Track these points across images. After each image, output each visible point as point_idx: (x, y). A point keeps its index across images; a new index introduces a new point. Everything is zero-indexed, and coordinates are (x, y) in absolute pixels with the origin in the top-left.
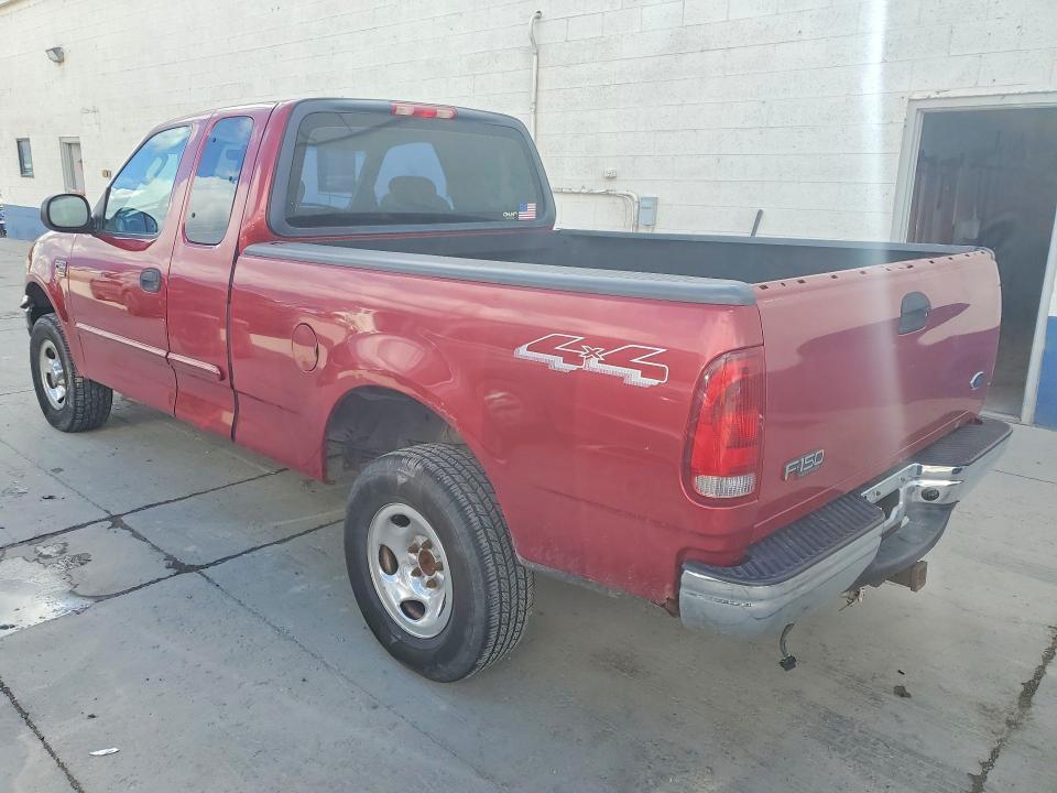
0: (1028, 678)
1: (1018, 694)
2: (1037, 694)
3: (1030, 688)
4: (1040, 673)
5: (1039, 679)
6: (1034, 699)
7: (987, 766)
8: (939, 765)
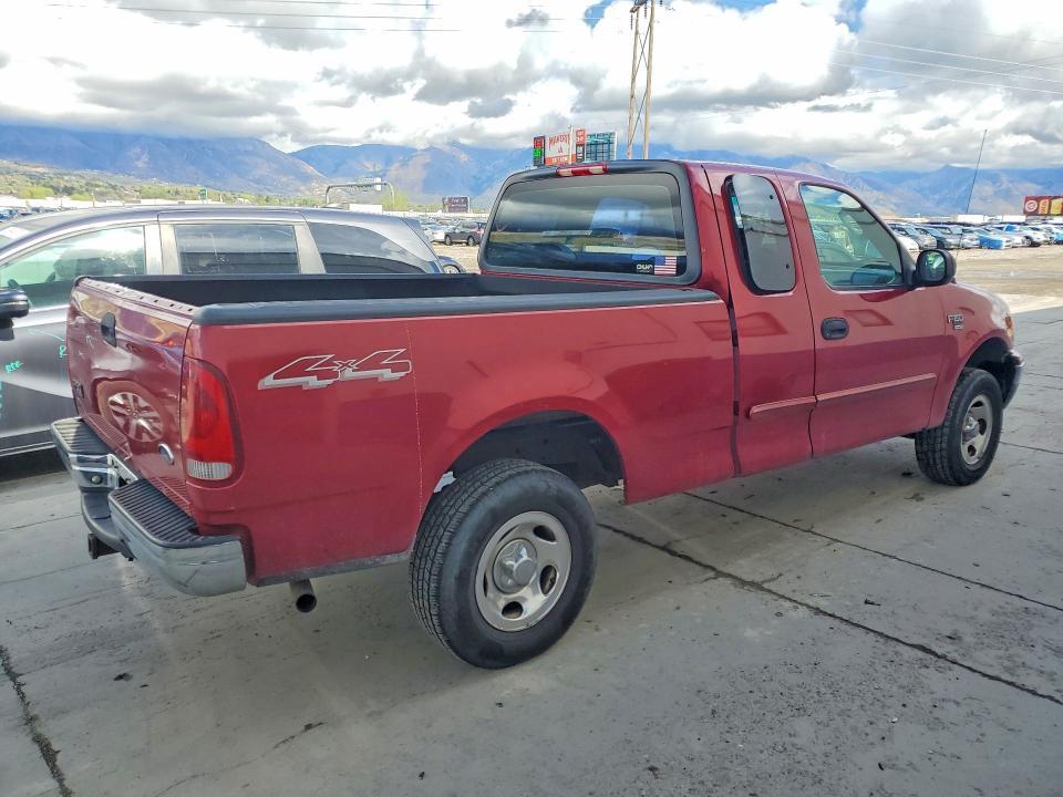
0: (60, 760)
1: (52, 742)
2: (39, 754)
3: (49, 755)
4: (56, 773)
5: (52, 769)
6: (36, 747)
7: (18, 687)
8: (46, 666)
